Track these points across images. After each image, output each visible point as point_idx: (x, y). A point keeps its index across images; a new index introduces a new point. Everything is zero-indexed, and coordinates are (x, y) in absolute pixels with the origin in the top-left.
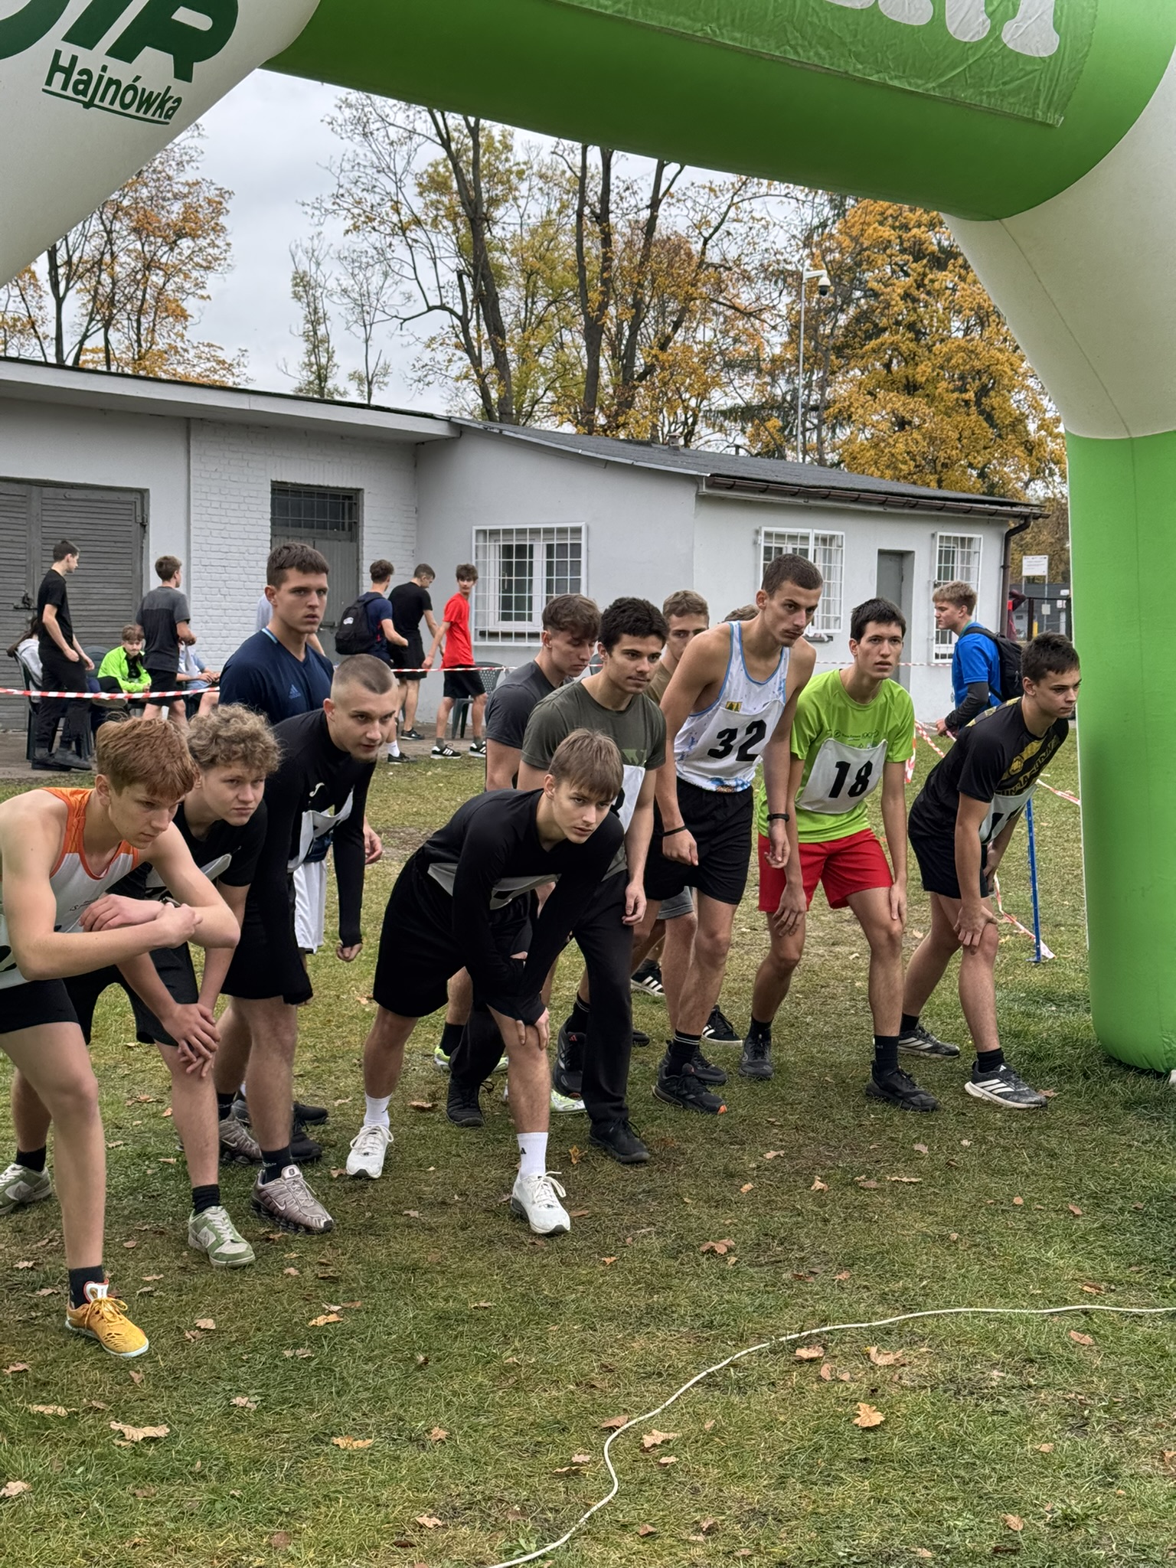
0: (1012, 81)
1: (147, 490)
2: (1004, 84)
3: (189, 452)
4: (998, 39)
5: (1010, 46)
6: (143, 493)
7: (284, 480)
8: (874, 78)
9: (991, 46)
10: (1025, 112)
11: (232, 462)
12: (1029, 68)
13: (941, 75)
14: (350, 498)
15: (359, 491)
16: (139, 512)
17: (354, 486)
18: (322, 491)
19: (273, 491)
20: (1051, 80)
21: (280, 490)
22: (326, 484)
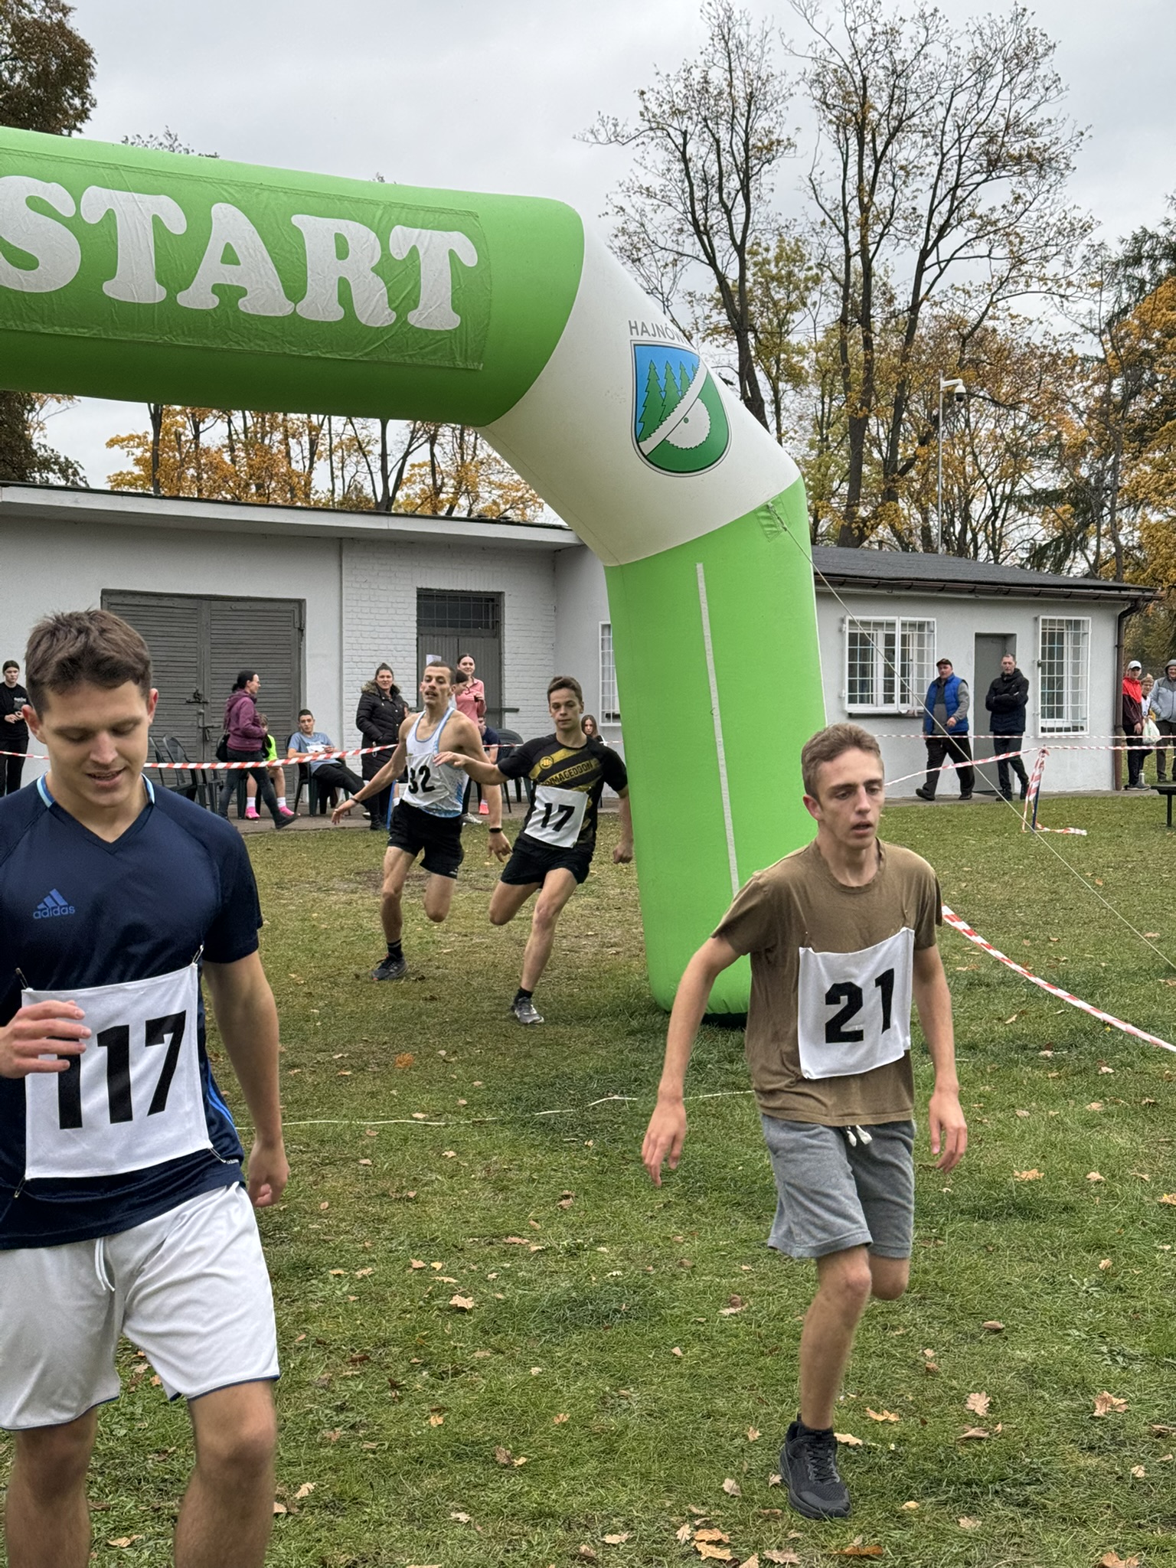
0: (426, 346)
1: (304, 600)
2: (421, 348)
3: (341, 566)
4: (406, 322)
5: (418, 326)
6: (300, 603)
7: (429, 587)
8: (309, 354)
9: (400, 327)
10: (447, 364)
11: (381, 574)
12: (438, 337)
13: (365, 348)
14: (493, 600)
15: (500, 594)
16: (297, 619)
17: (495, 590)
18: (463, 595)
19: (419, 597)
20: (461, 343)
21: (424, 595)
22: (468, 589)
